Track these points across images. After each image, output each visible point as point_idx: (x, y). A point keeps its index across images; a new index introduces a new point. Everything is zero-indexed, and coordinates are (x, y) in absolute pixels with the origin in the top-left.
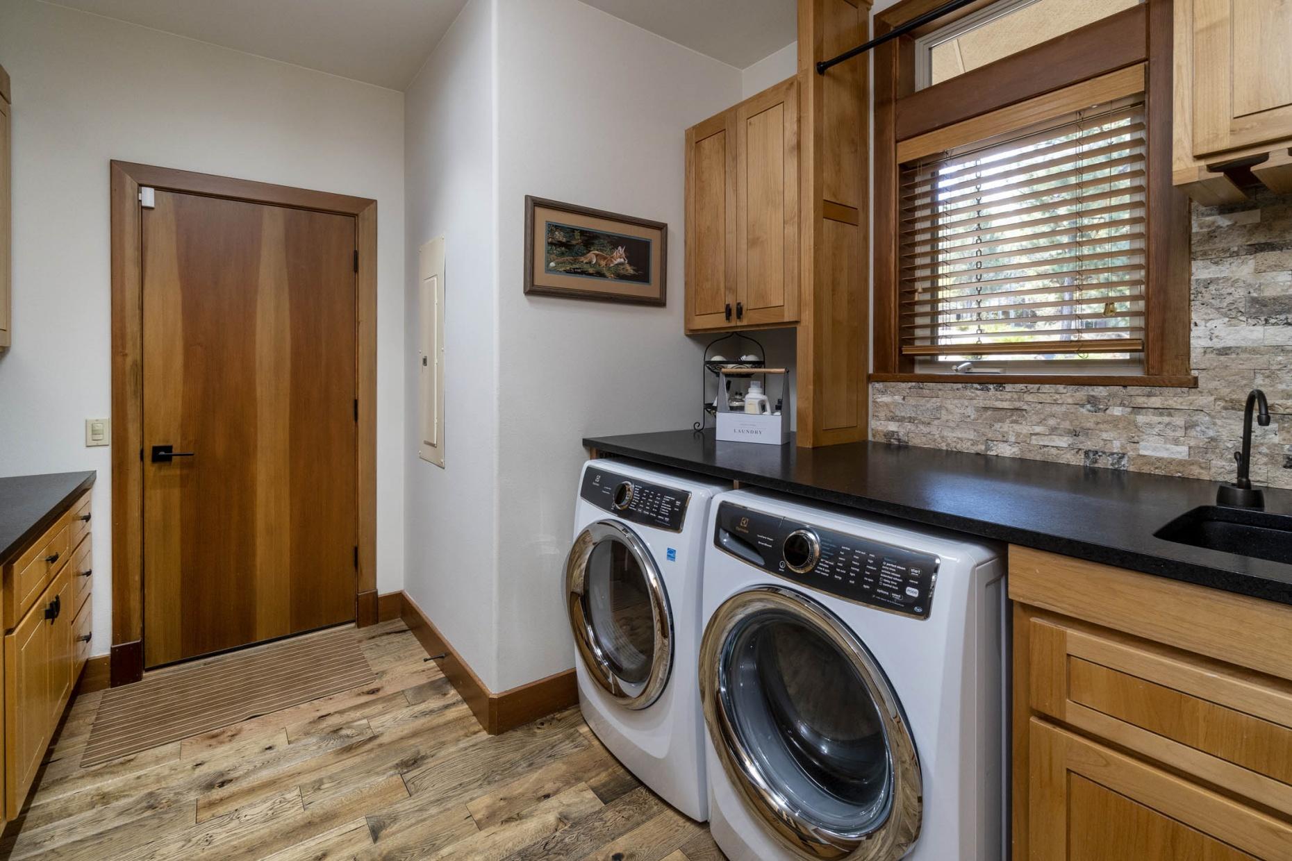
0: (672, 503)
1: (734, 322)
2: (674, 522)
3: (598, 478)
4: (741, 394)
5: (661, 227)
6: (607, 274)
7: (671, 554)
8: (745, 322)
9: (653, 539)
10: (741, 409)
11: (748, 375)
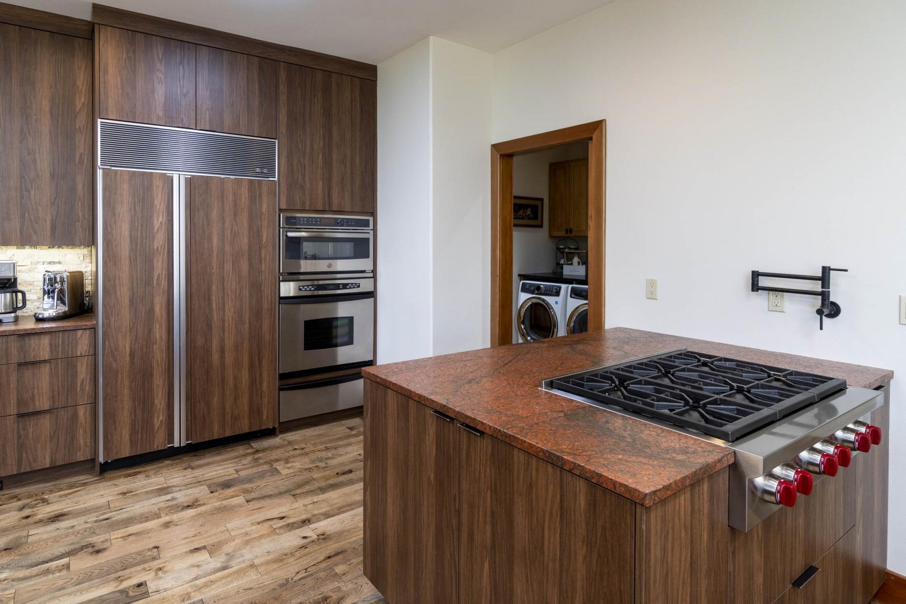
0: (556, 289)
1: (569, 235)
2: (557, 294)
3: (528, 285)
4: (572, 259)
5: (542, 200)
6: (526, 218)
7: (556, 303)
8: (573, 235)
9: (550, 300)
10: (572, 264)
11: (573, 253)
